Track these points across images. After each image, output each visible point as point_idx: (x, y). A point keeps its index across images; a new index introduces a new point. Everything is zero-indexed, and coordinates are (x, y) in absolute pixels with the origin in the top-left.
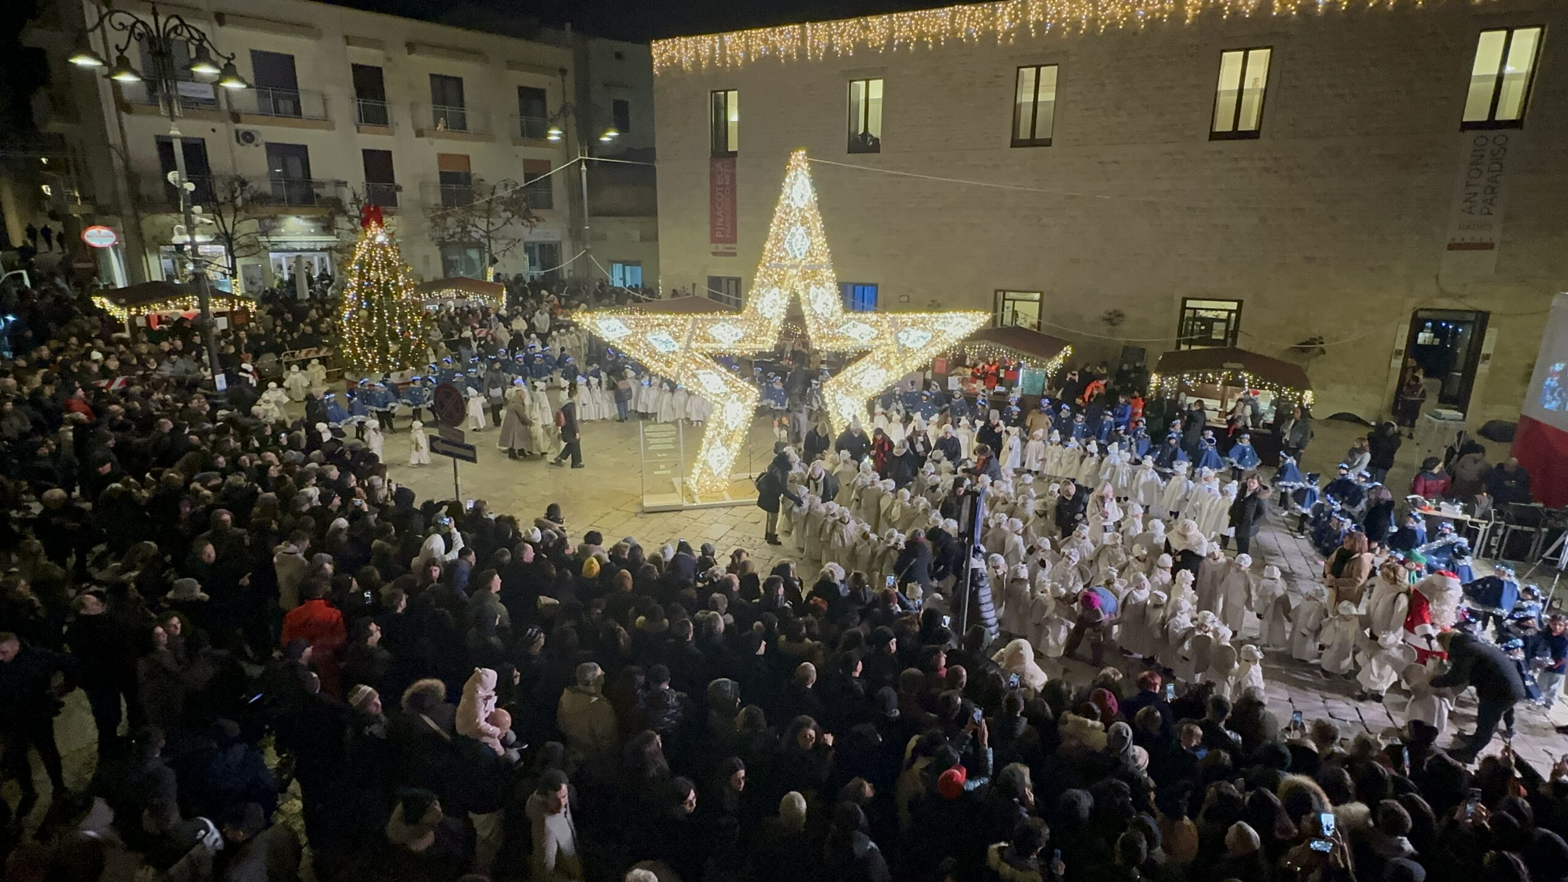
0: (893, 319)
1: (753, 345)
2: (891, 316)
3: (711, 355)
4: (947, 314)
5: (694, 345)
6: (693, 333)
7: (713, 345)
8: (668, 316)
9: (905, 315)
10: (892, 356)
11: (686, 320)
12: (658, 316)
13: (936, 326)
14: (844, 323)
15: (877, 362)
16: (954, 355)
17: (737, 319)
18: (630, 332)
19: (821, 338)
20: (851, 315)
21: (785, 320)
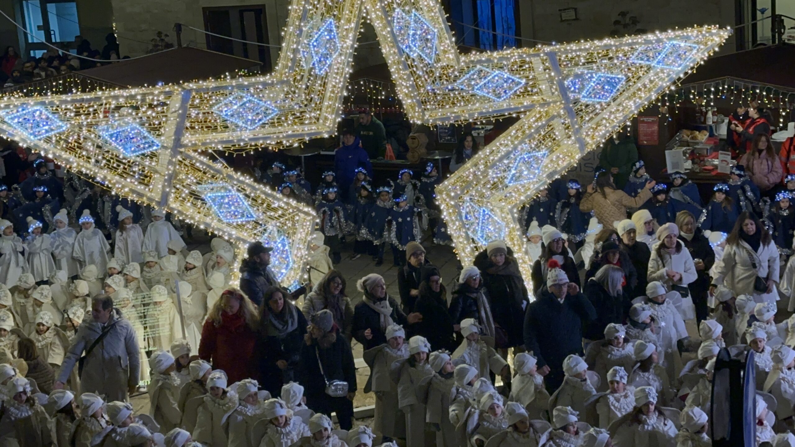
0: (552, 55)
1: (298, 128)
2: (547, 49)
3: (221, 154)
4: (650, 37)
5: (188, 138)
6: (185, 116)
7: (225, 136)
8: (133, 91)
9: (573, 46)
10: (556, 123)
11: (169, 95)
12: (117, 92)
13: (633, 59)
14: (461, 71)
15: (531, 136)
16: (671, 109)
17: (265, 84)
18: (65, 126)
19: (424, 102)
20: (474, 56)
21: (352, 76)
